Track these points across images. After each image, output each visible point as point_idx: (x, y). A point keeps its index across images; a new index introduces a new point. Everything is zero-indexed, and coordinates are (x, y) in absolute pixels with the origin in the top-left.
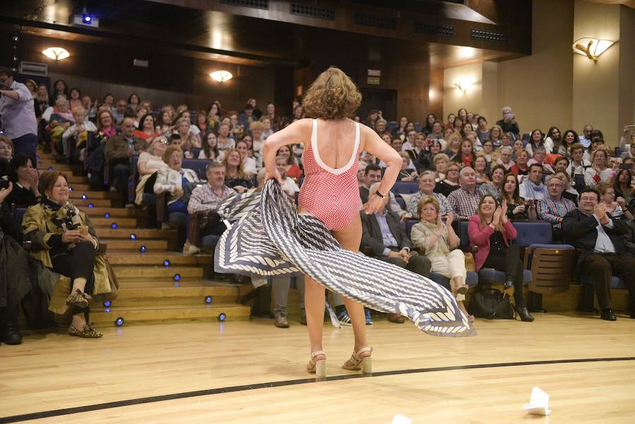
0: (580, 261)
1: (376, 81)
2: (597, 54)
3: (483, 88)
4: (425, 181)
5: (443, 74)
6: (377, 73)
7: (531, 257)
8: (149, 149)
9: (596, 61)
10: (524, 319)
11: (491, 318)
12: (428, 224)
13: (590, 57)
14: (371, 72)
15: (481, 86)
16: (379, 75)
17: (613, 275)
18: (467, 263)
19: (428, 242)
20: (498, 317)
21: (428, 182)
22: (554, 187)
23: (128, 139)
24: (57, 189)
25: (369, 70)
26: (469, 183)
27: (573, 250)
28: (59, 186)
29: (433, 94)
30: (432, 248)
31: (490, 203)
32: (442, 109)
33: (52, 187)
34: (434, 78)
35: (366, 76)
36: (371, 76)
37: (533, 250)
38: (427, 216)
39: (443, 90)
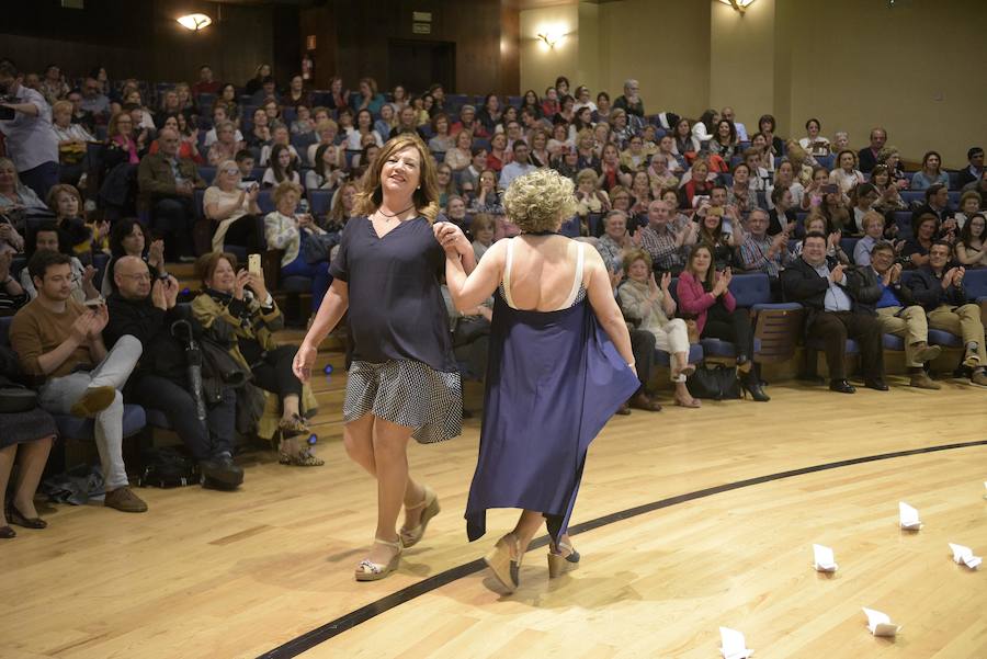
0: (808, 322)
1: (425, 29)
2: (745, 4)
3: (580, 42)
4: (614, 223)
5: (518, 19)
6: (426, 17)
7: (755, 320)
8: (215, 181)
9: (742, 13)
10: (759, 398)
11: (719, 400)
12: (638, 284)
13: (736, 8)
14: (418, 16)
15: (577, 39)
16: (429, 20)
17: (849, 338)
18: (690, 333)
19: (642, 311)
20: (726, 397)
21: (618, 226)
22: (758, 224)
23: (169, 160)
24: (219, 276)
25: (415, 13)
26: (658, 221)
27: (801, 310)
28: (222, 271)
29: (504, 46)
30: (646, 317)
31: (705, 256)
32: (518, 70)
33: (213, 274)
34: (507, 25)
35: (411, 21)
36: (417, 22)
37: (758, 312)
38: (636, 275)
39: (521, 42)
